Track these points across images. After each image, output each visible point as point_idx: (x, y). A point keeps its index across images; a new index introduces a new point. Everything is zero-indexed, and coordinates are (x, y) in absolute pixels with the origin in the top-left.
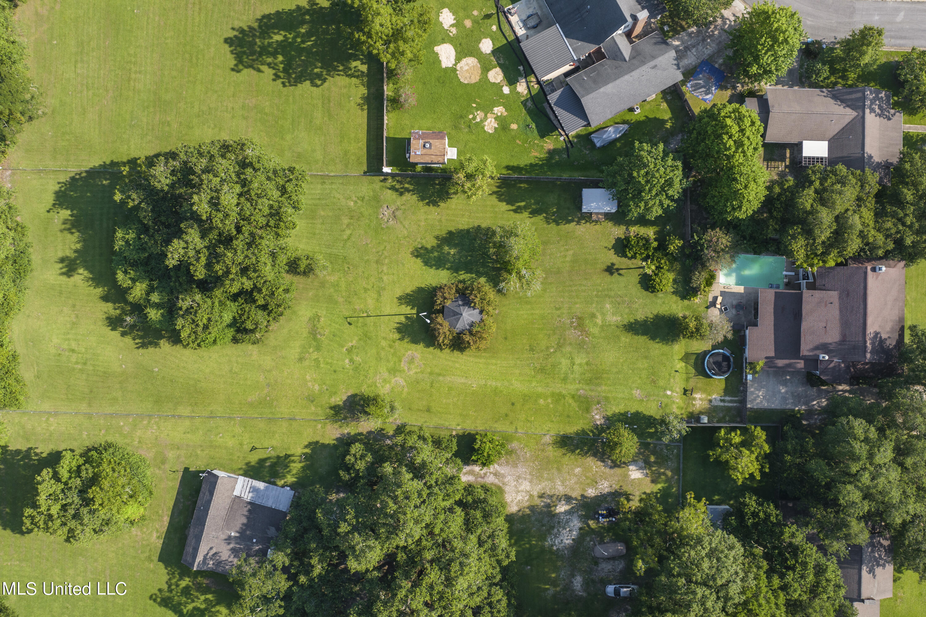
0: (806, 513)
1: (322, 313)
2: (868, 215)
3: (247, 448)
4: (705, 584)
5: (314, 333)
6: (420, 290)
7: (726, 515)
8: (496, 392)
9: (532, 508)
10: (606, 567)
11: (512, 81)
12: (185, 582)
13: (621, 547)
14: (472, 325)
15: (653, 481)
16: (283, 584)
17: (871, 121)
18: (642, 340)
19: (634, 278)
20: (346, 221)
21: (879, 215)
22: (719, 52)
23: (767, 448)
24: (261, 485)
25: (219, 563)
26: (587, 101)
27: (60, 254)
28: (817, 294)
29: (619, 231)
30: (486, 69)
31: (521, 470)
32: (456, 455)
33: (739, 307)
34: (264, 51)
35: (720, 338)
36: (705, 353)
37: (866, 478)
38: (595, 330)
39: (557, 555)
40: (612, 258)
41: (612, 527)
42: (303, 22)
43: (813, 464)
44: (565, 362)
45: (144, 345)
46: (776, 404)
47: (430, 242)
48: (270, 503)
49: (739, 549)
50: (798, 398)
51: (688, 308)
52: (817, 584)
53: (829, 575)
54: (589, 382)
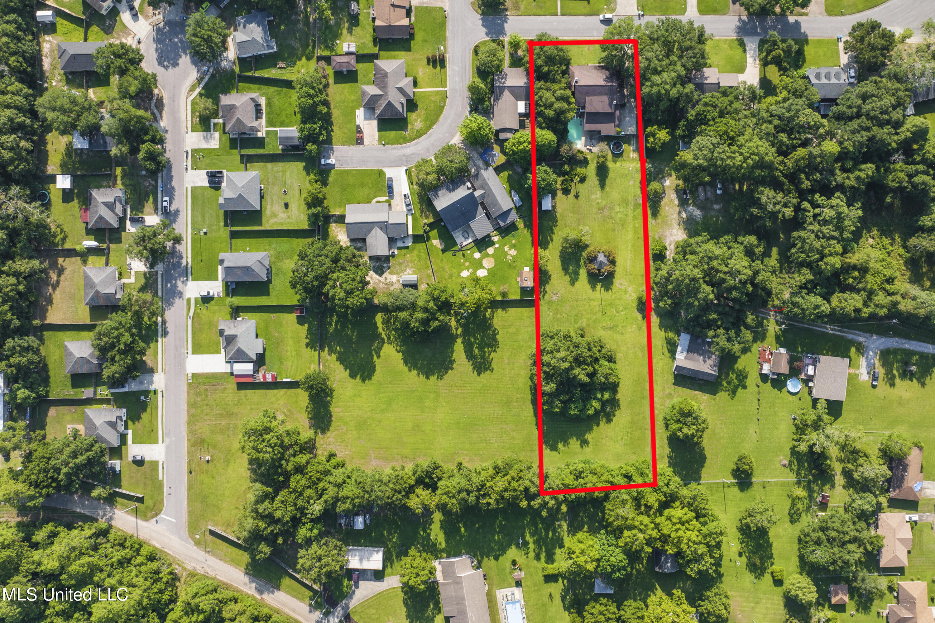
0: (682, 109)
1: (601, 325)
2: (556, 86)
3: (663, 357)
4: (712, 153)
5: (610, 329)
6: (589, 282)
7: (684, 142)
8: (633, 246)
9: (685, 230)
10: (709, 194)
11: (493, 243)
12: (725, 383)
13: (701, 189)
14: (605, 256)
15: (671, 176)
16: (721, 331)
17: (508, 83)
18: (607, 181)
19: (580, 186)
20: (559, 316)
21: (554, 81)
22: (476, 150)
23: (655, 127)
24: (679, 349)
25: (715, 366)
26: (505, 209)
27: (579, 446)
28: (587, 106)
29: (559, 193)
30: (488, 255)
31: (667, 233)
32: (662, 262)
33: (591, 139)
34: (483, 357)
35: (607, 147)
36: (612, 153)
37: (667, 87)
38: (604, 203)
39: (704, 217)
40: (571, 196)
41: (692, 193)
42: (469, 339)
43: (662, 108)
44: (619, 215)
45: (619, 406)
46: (634, 122)
47: (567, 278)
48: (687, 343)
49: (698, 138)
50: (631, 111)
51: (592, 161)
52: (712, 106)
53: (707, 101)
54: (627, 204)
